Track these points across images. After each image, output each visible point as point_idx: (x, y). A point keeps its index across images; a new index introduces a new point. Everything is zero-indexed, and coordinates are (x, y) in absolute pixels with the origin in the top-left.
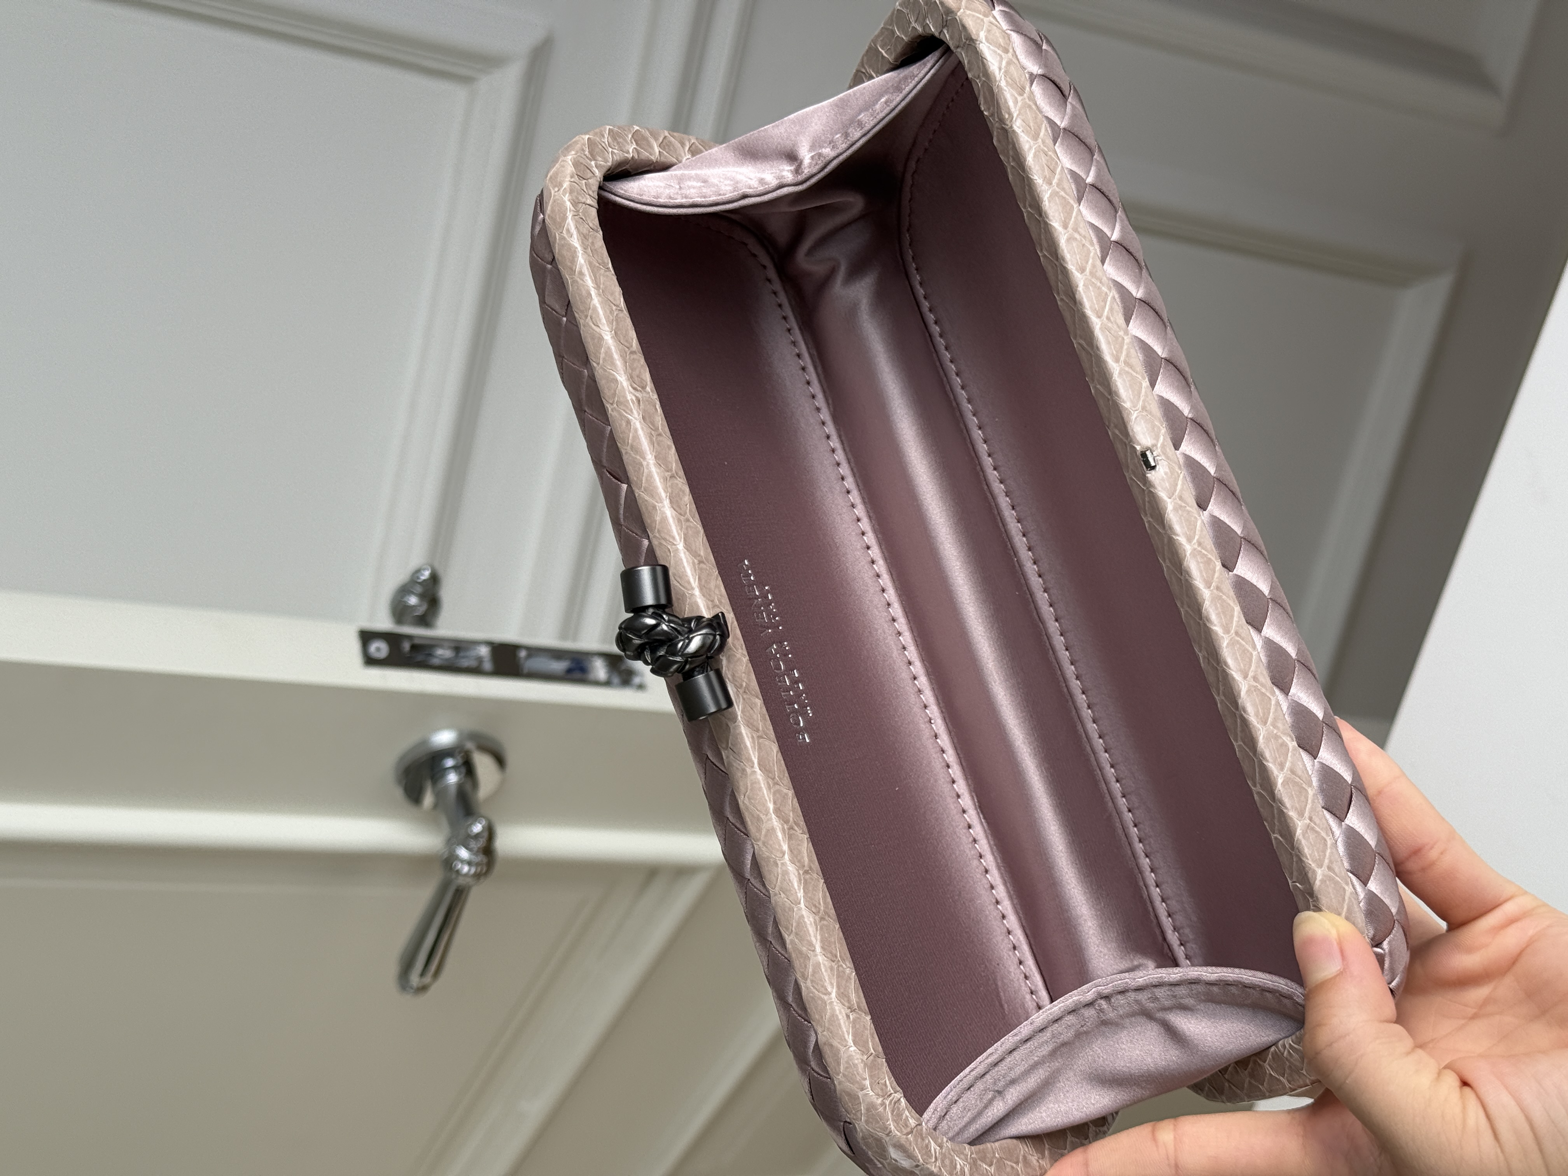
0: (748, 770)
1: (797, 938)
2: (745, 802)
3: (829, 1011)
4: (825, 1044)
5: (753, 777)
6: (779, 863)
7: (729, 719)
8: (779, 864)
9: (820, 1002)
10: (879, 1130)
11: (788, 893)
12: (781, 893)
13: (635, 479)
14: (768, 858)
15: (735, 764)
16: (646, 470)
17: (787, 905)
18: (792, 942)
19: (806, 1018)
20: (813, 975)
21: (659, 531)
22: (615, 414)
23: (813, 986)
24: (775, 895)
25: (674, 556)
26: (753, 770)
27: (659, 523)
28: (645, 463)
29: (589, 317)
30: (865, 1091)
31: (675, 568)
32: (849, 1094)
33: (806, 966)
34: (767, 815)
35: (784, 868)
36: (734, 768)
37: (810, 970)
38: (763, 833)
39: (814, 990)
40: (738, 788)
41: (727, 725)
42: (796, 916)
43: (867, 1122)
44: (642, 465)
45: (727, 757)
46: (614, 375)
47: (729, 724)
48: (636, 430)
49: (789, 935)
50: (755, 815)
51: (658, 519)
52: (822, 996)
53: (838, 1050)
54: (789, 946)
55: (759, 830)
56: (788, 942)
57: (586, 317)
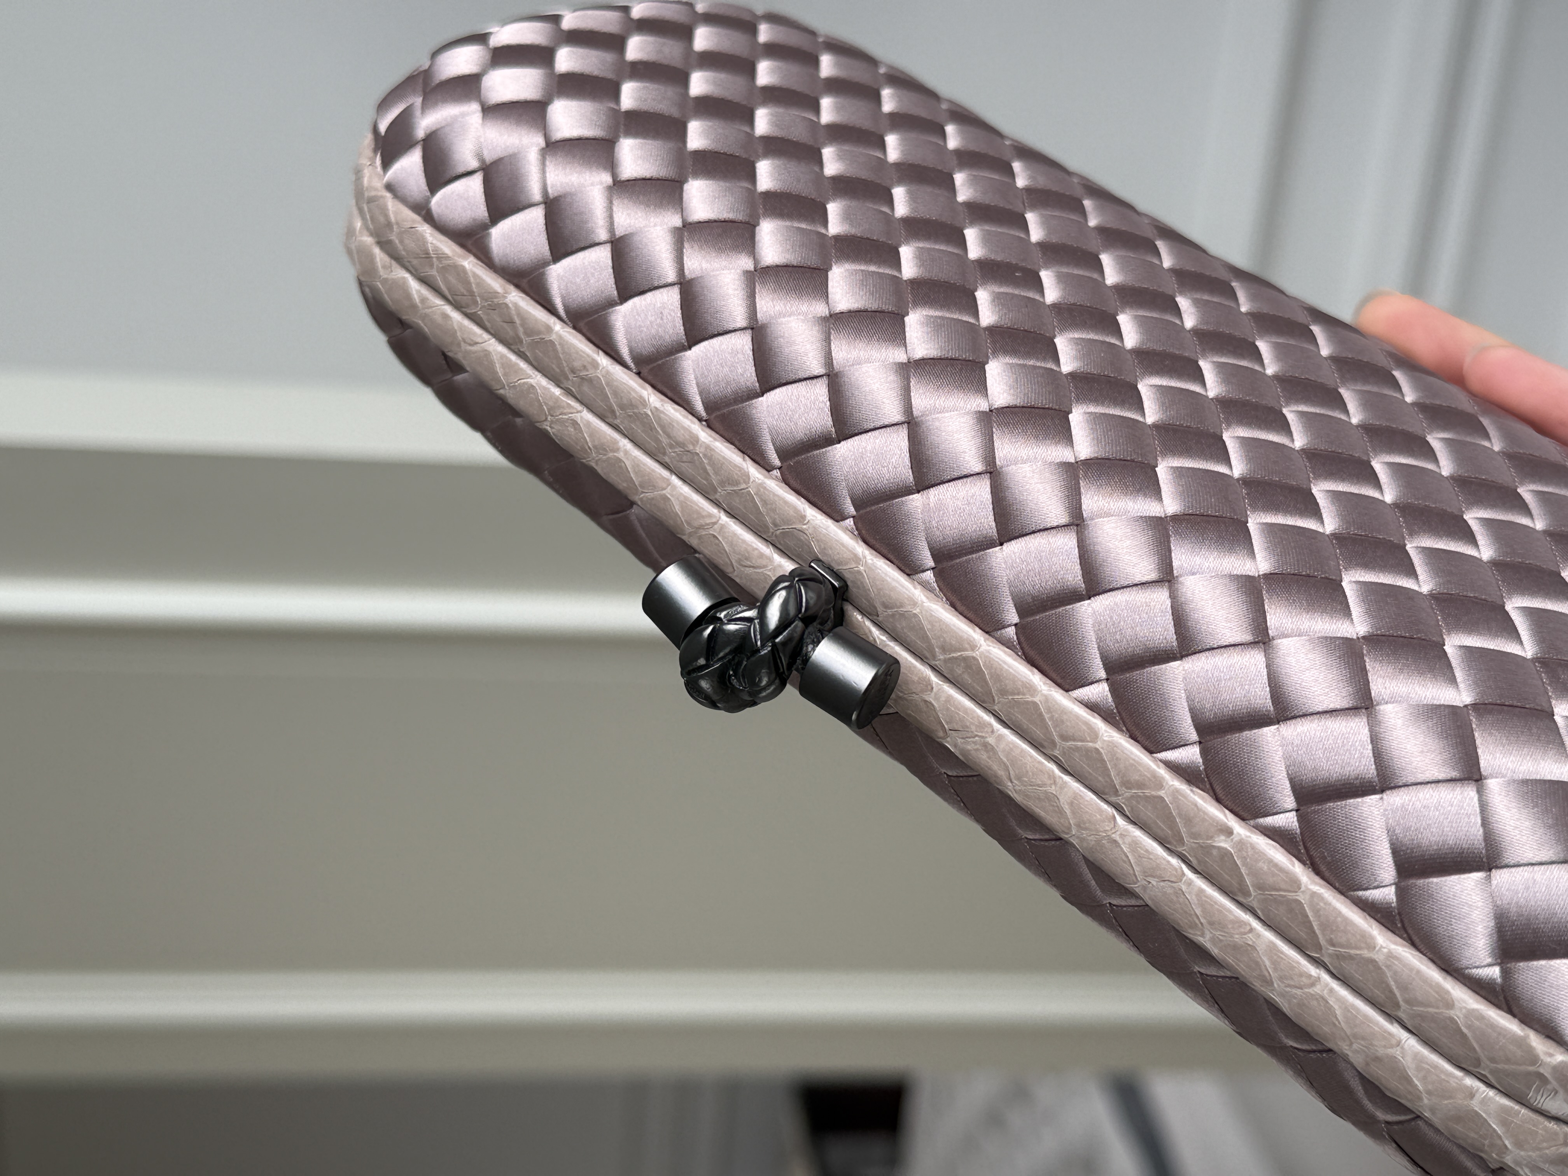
0: (991, 740)
1: (1216, 929)
2: (1017, 788)
3: (1336, 1007)
4: (1367, 1064)
5: (1002, 746)
6: (1116, 837)
7: (922, 691)
8: (1118, 839)
9: (1315, 1003)
10: (1545, 1144)
11: (1158, 873)
12: (1150, 879)
13: (625, 485)
14: (1098, 842)
15: (969, 747)
16: (628, 463)
17: (1169, 891)
18: (1213, 940)
19: (1320, 1047)
20: (1275, 969)
21: (689, 524)
22: (557, 427)
23: (1289, 986)
24: (1145, 888)
25: (724, 538)
26: (996, 734)
27: (682, 512)
28: (621, 455)
29: (462, 343)
30: (1477, 1095)
31: (734, 552)
32: (1458, 1119)
33: (1257, 963)
34: (1055, 783)
35: (1128, 840)
36: (973, 752)
37: (1267, 963)
38: (1068, 812)
39: (1294, 991)
40: (996, 776)
41: (926, 701)
42: (1193, 898)
43: (1519, 1145)
44: (620, 460)
45: (955, 746)
46: (524, 383)
47: (927, 698)
48: (588, 424)
49: (1203, 935)
50: (1042, 796)
51: (677, 508)
52: (1310, 990)
53: (1393, 1058)
54: (1215, 951)
55: (1060, 812)
56: (1209, 945)
57: (459, 345)
